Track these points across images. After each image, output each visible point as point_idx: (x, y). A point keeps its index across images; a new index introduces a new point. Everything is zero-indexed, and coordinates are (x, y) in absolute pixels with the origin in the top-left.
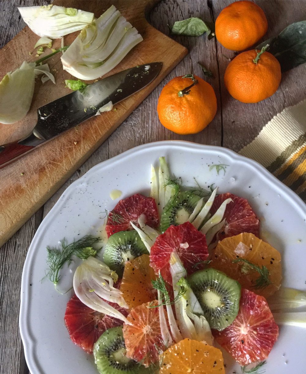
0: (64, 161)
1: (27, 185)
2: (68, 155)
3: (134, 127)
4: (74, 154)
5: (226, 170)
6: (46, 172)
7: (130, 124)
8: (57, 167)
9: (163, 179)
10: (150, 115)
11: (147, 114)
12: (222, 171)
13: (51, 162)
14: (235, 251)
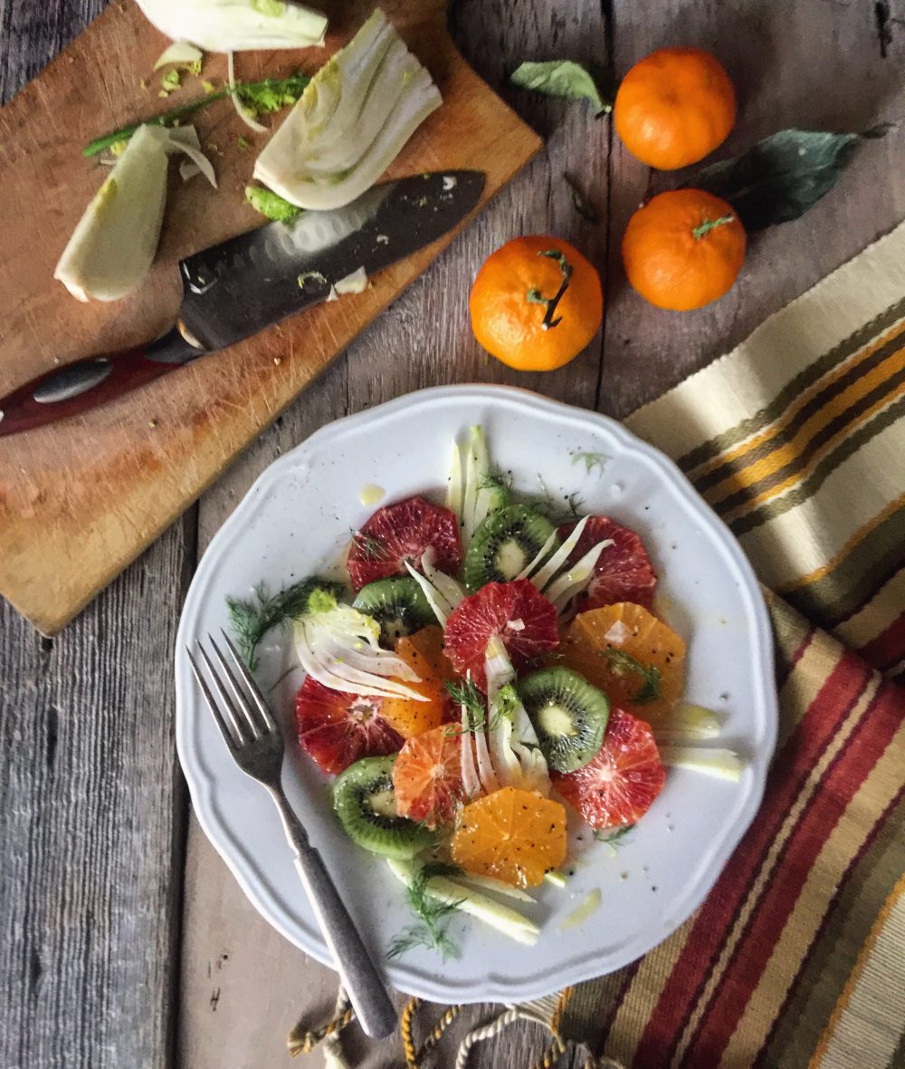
0: (251, 402)
1: (167, 453)
2: (259, 387)
3: (406, 325)
4: (274, 387)
5: (605, 466)
6: (210, 426)
7: (398, 317)
8: (236, 415)
9: (475, 472)
10: (446, 298)
11: (438, 293)
12: (596, 469)
13: (221, 401)
14: (606, 637)
